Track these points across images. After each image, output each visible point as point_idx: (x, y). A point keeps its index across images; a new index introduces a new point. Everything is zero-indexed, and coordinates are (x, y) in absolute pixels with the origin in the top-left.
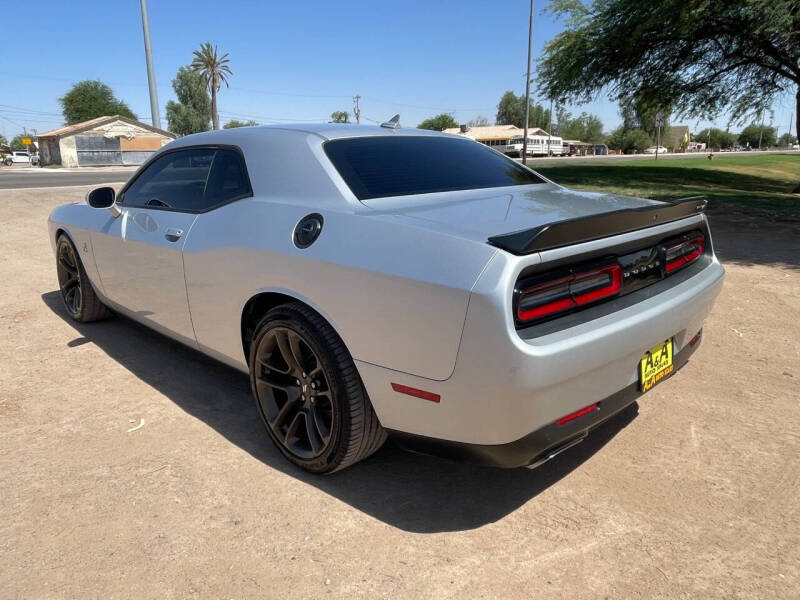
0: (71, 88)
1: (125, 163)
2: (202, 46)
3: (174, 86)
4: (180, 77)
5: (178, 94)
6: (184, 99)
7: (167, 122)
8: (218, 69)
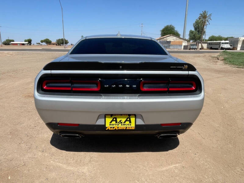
0: (164, 27)
1: (171, 48)
2: (203, 12)
3: (194, 25)
4: (196, 22)
5: (195, 27)
6: (196, 29)
7: (189, 36)
8: (207, 19)
